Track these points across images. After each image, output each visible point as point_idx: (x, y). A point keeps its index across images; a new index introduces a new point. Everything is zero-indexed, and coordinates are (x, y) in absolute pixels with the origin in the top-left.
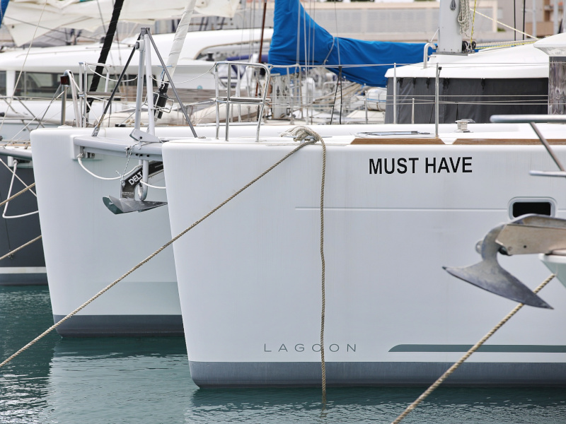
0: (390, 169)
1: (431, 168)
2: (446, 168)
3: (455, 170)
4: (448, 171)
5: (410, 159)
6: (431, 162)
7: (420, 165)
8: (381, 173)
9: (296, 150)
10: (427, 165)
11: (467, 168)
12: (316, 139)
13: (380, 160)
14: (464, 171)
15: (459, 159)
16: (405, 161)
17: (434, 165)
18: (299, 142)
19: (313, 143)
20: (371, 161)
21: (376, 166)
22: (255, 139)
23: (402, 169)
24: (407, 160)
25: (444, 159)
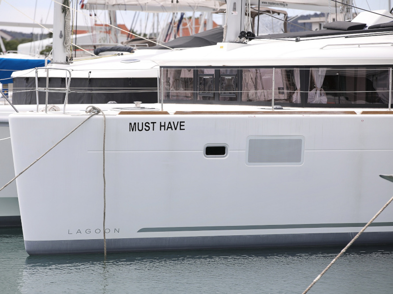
0: (140, 129)
1: (163, 128)
2: (171, 128)
3: (176, 129)
4: (172, 129)
5: (152, 123)
6: (163, 124)
7: (157, 126)
8: (135, 130)
9: (89, 118)
10: (161, 126)
11: (182, 127)
12: (99, 111)
13: (135, 124)
14: (181, 129)
15: (178, 122)
16: (149, 124)
17: (164, 126)
18: (89, 113)
19: (97, 114)
20: (131, 124)
21: (133, 127)
22: (63, 112)
23: (147, 128)
24: (150, 123)
25: (170, 123)
